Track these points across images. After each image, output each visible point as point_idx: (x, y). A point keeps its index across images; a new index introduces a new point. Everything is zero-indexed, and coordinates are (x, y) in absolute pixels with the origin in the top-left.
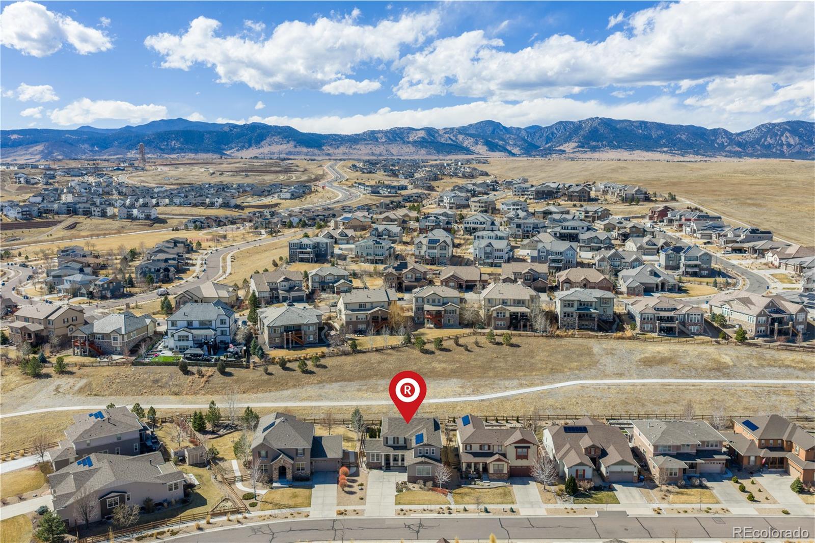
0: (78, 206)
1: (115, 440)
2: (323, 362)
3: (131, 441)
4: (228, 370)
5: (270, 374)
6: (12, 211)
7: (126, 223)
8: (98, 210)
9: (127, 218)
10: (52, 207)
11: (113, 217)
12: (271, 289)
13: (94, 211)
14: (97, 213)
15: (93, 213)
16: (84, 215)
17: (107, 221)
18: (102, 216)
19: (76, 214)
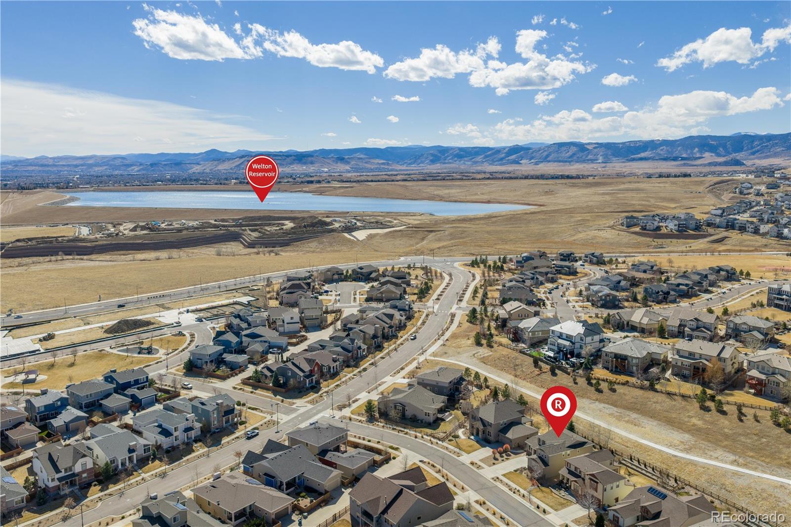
0: (736, 222)
1: (435, 384)
2: (616, 387)
3: (443, 387)
4: (557, 371)
5: (576, 383)
6: (671, 224)
7: (773, 241)
8: (752, 226)
9: (777, 237)
10: (714, 221)
11: (764, 235)
12: (680, 325)
13: (749, 227)
14: (750, 230)
15: (747, 229)
16: (739, 230)
17: (758, 237)
18: (754, 233)
19: (734, 229)
